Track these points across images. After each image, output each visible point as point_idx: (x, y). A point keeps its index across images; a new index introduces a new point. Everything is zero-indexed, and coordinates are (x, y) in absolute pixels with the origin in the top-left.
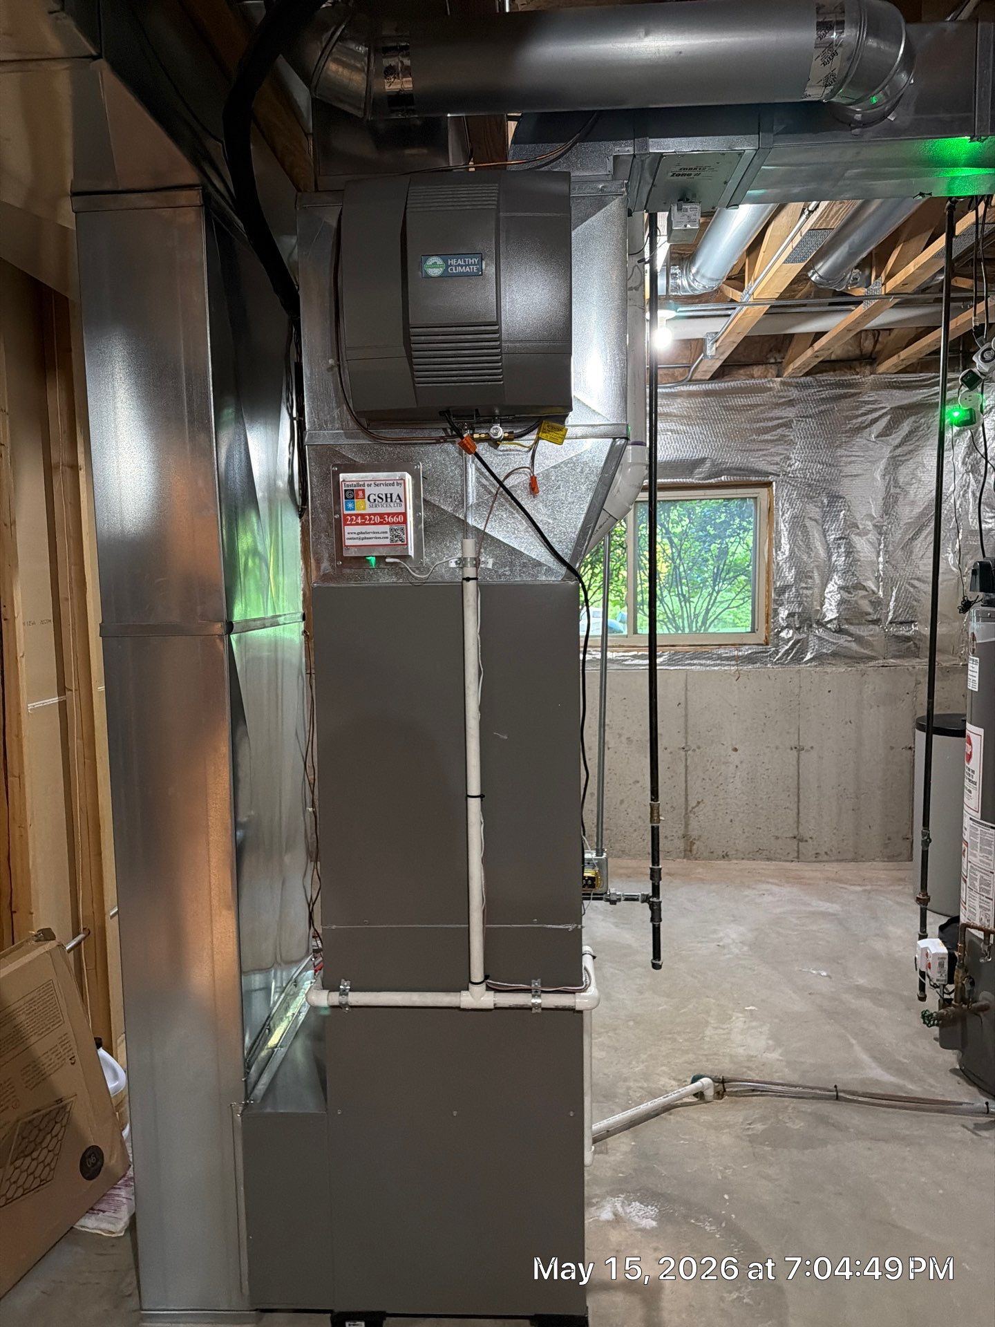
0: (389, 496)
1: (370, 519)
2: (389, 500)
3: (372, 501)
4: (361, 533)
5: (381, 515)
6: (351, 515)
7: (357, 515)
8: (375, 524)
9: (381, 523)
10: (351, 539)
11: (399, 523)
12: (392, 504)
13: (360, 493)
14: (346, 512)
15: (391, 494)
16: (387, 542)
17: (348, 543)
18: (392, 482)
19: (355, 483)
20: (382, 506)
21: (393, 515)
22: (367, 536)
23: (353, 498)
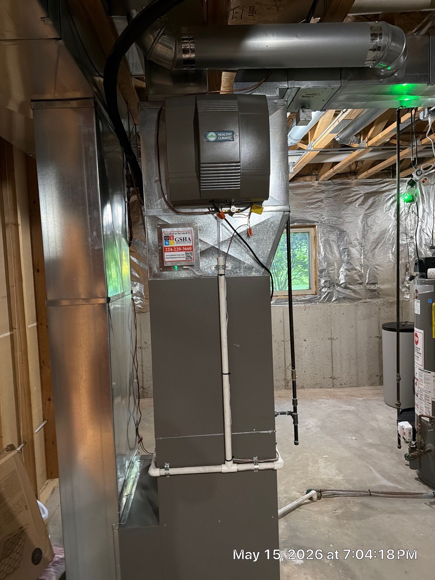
0: (185, 238)
1: (176, 249)
2: (185, 240)
3: (177, 241)
4: (172, 255)
5: (181, 247)
6: (167, 247)
7: (170, 247)
8: (179, 251)
9: (181, 251)
10: (168, 258)
11: (189, 250)
12: (186, 242)
13: (172, 237)
14: (165, 246)
15: (186, 238)
16: (185, 259)
17: (166, 260)
18: (186, 232)
19: (169, 233)
20: (182, 243)
21: (187, 247)
22: (175, 256)
23: (168, 240)
